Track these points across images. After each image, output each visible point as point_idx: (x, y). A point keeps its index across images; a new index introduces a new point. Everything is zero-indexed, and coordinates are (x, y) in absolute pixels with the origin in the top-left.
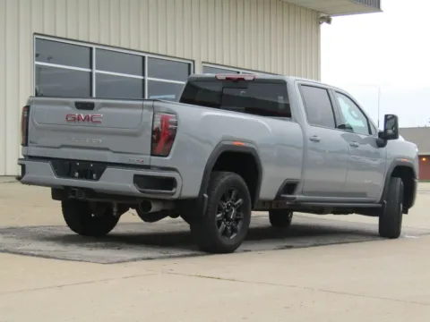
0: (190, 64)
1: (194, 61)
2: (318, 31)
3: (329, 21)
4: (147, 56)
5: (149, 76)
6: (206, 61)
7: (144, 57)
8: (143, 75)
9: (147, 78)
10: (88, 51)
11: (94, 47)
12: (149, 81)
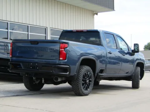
0: (46, 29)
1: (47, 28)
2: (93, 18)
3: (97, 14)
4: (29, 25)
5: (30, 32)
6: (52, 27)
7: (28, 26)
8: (28, 32)
9: (29, 33)
10: (7, 24)
11: (9, 22)
12: (30, 34)
